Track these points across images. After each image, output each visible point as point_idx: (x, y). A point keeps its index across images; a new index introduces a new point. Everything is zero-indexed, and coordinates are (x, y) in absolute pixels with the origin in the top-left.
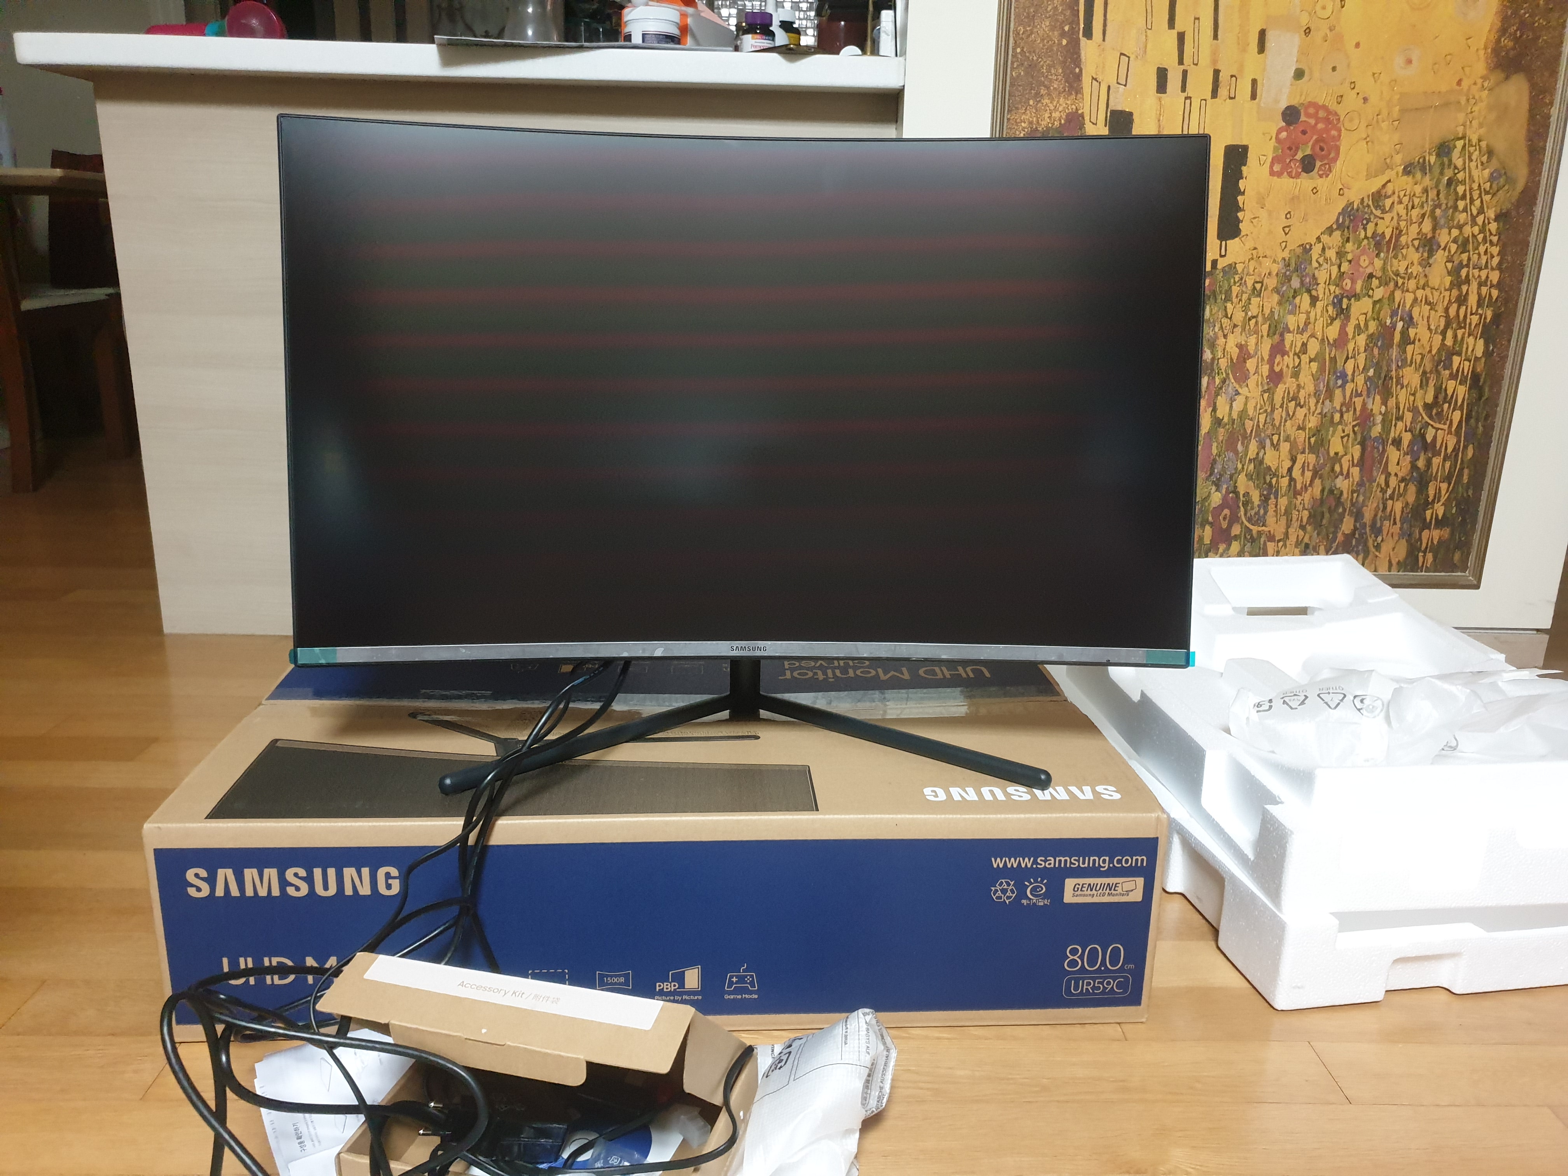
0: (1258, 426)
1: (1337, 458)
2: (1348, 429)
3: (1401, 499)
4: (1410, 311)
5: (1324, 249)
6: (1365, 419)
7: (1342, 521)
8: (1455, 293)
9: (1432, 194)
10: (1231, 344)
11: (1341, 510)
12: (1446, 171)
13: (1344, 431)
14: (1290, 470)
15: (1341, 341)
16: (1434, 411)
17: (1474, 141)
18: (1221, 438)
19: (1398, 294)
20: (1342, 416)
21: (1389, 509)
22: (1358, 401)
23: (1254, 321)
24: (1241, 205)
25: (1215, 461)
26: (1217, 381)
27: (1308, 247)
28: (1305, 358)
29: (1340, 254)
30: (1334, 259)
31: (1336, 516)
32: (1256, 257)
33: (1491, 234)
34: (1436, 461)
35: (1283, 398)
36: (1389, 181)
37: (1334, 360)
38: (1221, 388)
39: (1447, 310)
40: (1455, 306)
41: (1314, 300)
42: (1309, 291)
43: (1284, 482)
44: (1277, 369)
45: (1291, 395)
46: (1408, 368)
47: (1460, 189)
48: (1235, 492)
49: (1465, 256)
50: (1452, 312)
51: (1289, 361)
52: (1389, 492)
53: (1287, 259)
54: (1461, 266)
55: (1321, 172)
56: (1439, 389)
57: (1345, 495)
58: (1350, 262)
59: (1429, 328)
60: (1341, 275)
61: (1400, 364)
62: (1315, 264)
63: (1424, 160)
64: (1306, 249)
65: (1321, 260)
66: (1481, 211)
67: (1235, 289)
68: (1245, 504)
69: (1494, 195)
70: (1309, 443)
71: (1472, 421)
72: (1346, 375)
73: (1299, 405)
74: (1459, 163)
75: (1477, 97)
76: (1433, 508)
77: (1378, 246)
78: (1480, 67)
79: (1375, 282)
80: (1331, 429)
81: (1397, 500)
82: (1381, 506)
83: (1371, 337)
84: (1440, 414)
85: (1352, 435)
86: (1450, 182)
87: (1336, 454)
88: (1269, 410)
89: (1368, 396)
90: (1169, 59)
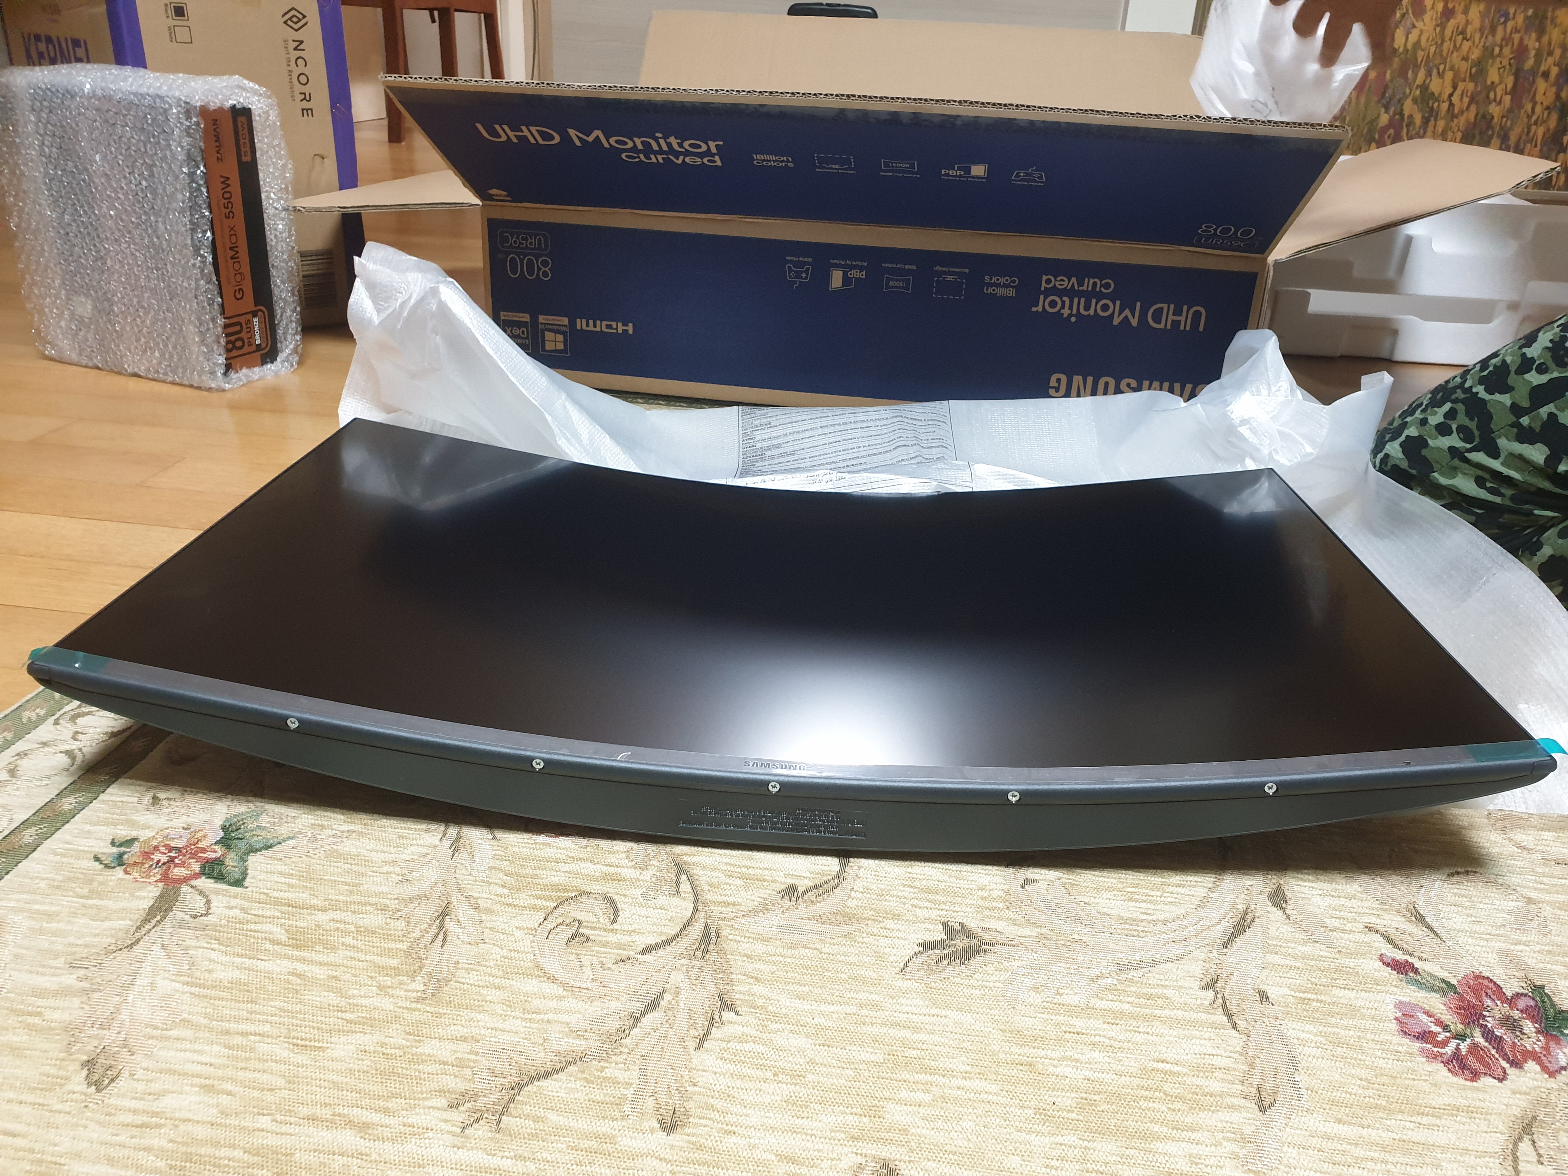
0: (1428, 56)
1: (1493, 87)
2: (1505, 62)
3: (1543, 125)
6: (1521, 52)
11: (1490, 133)
13: (1501, 63)
14: (1451, 95)
18: (1395, 66)
20: (1501, 50)
21: (1532, 134)
22: (1516, 37)
25: (1386, 87)
35: (1453, 32)
43: (1445, 106)
44: (1450, 6)
45: (1460, 30)
48: (1401, 114)
52: (1534, 118)
57: (1496, 119)
68: (1408, 125)
70: (1471, 72)
73: (1465, 39)
80: (1491, 61)
81: (1540, 125)
82: (1526, 130)
85: (1508, 67)
87: (1493, 83)
88: (1439, 42)
89: (1526, 33)
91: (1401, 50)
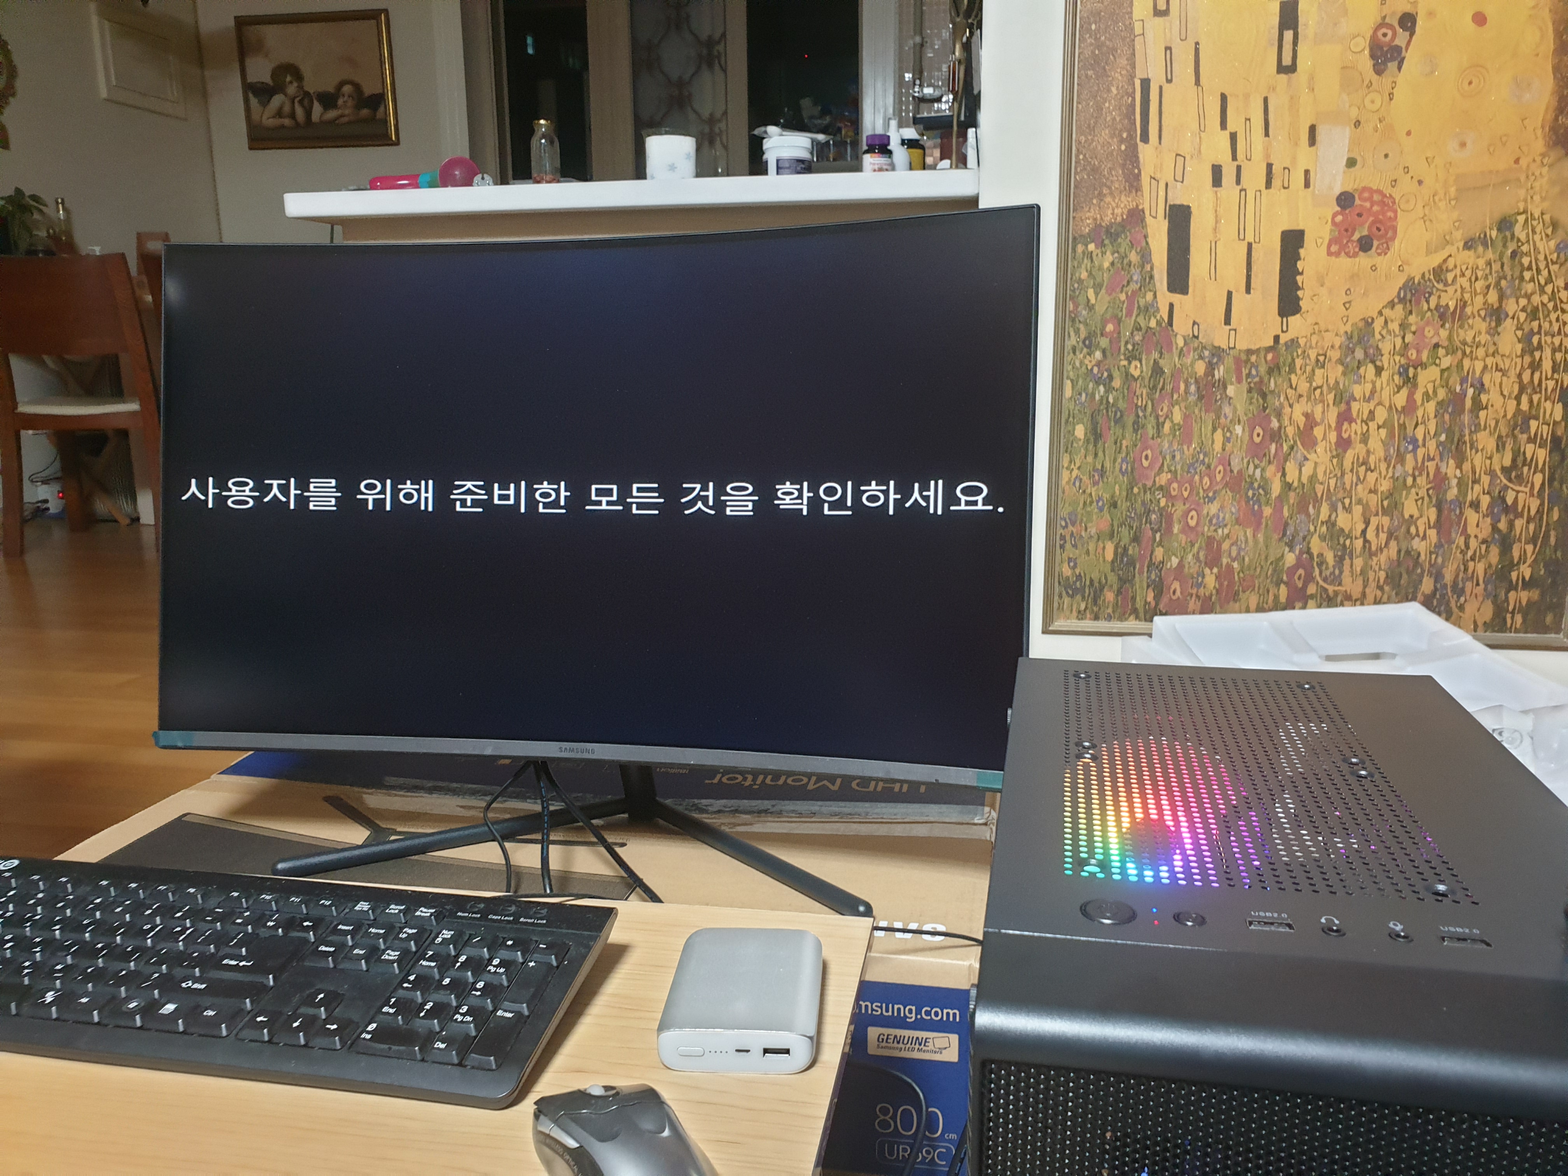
0: (1329, 490)
1: (1412, 520)
2: (1423, 493)
3: (1483, 560)
4: (1481, 378)
5: (1386, 322)
6: (1439, 482)
7: (1421, 581)
8: (1527, 359)
9: (1496, 267)
10: (1298, 413)
11: (1419, 571)
12: (1509, 244)
13: (1417, 494)
14: (1364, 532)
15: (1410, 408)
16: (1513, 474)
17: (1537, 214)
18: (1291, 501)
19: (1467, 363)
20: (1415, 480)
21: (1470, 571)
22: (1431, 465)
23: (1318, 391)
24: (1300, 284)
25: (1286, 525)
26: (1285, 448)
27: (1370, 320)
28: (1373, 425)
29: (1404, 326)
30: (1397, 332)
31: (1415, 577)
32: (1317, 330)
33: (1562, 302)
34: (1519, 523)
35: (1353, 463)
36: (1450, 256)
37: (1403, 427)
38: (1290, 454)
39: (1520, 376)
40: (1529, 372)
41: (1379, 370)
42: (1373, 362)
43: (1359, 543)
44: (1345, 436)
45: (1361, 460)
46: (1483, 433)
47: (1526, 261)
48: (1309, 553)
49: (1535, 324)
50: (1526, 377)
51: (1357, 427)
52: (1470, 553)
53: (1349, 333)
54: (1532, 333)
55: (1379, 251)
56: (1517, 453)
57: (1423, 557)
58: (1414, 333)
59: (1502, 394)
60: (1406, 346)
61: (1473, 429)
62: (1378, 336)
63: (1485, 235)
64: (1368, 323)
65: (1384, 332)
66: (1549, 280)
67: (1299, 362)
68: (1320, 565)
69: (1561, 265)
70: (1382, 505)
71: (1556, 484)
72: (1417, 440)
73: (1369, 469)
74: (1523, 237)
75: (1537, 173)
76: (1518, 569)
77: (1442, 317)
78: (1539, 146)
79: (1441, 352)
80: (1404, 492)
81: (1479, 561)
82: (1462, 567)
83: (1440, 404)
84: (1519, 477)
85: (1426, 498)
86: (1514, 254)
87: (1411, 516)
88: (1339, 475)
89: (1441, 460)
90: (1223, 157)
91: (1296, 484)
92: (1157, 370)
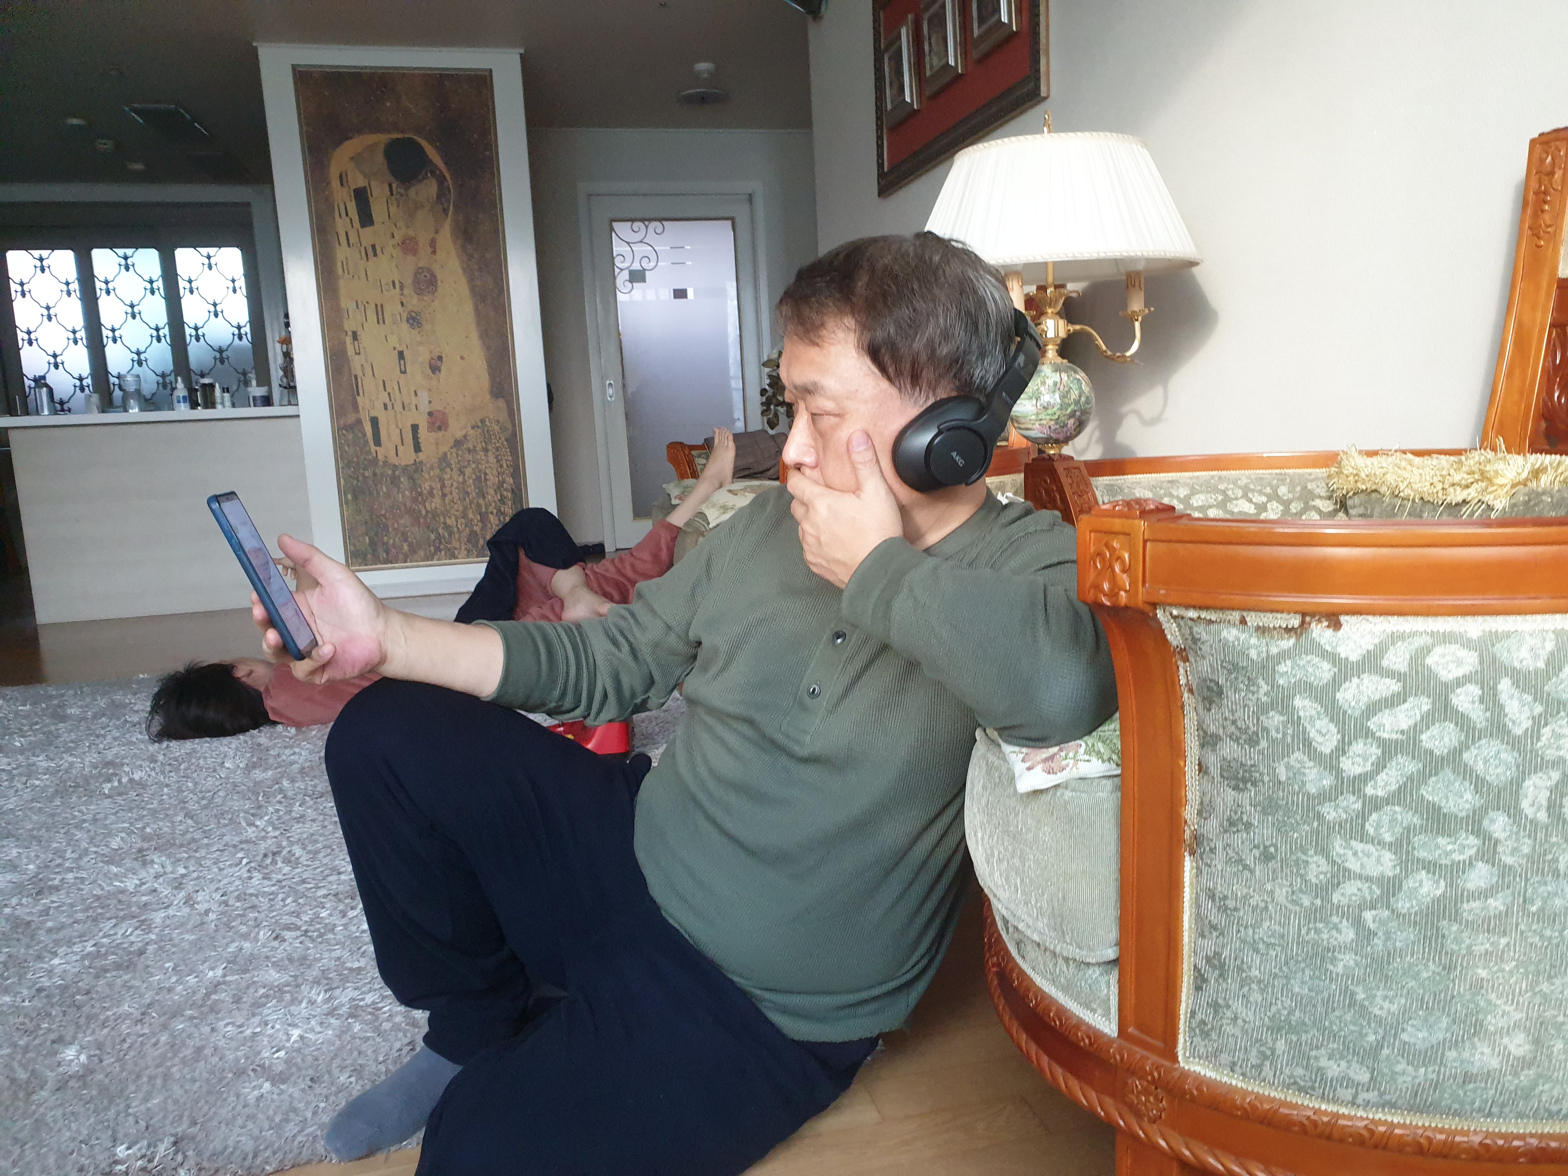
0: (442, 511)
1: (472, 520)
4: (485, 471)
5: (451, 454)
6: (479, 506)
7: (479, 542)
8: (498, 464)
9: (482, 435)
10: (427, 486)
11: (478, 538)
12: (485, 427)
13: (472, 511)
14: (457, 525)
15: (464, 482)
17: (492, 418)
18: (430, 516)
19: (480, 466)
20: (470, 506)
22: (475, 501)
23: (432, 477)
24: (420, 442)
25: (429, 525)
26: (424, 498)
28: (453, 488)
29: (457, 455)
30: (455, 457)
32: (428, 457)
33: (505, 444)
35: (449, 502)
36: (467, 432)
37: (463, 488)
38: (426, 500)
41: (452, 469)
42: (449, 467)
43: (456, 530)
44: (444, 492)
45: (451, 500)
46: (489, 489)
47: (491, 432)
48: (439, 535)
49: (498, 453)
50: (499, 470)
51: (448, 489)
53: (439, 458)
54: (498, 456)
55: (444, 430)
58: (461, 457)
59: (493, 476)
60: (459, 461)
61: (486, 487)
62: (449, 458)
63: (477, 425)
64: (445, 454)
66: (500, 439)
67: (424, 468)
68: (444, 539)
69: (504, 434)
70: (461, 515)
72: (469, 493)
73: (455, 503)
74: (489, 425)
75: (489, 405)
77: (469, 451)
79: (471, 463)
80: (468, 510)
83: (474, 480)
85: (475, 512)
86: (487, 431)
88: (445, 506)
89: (478, 498)
90: (387, 400)
91: (430, 510)
92: (375, 474)
